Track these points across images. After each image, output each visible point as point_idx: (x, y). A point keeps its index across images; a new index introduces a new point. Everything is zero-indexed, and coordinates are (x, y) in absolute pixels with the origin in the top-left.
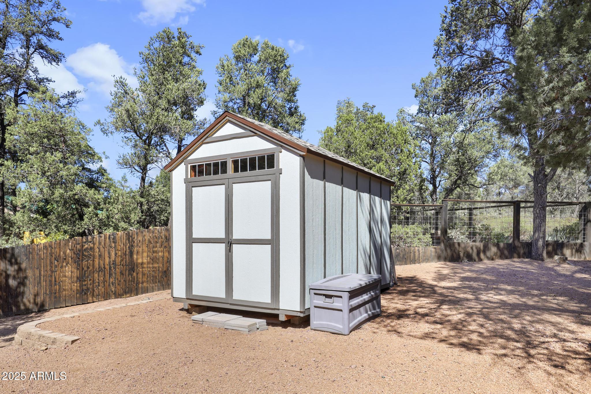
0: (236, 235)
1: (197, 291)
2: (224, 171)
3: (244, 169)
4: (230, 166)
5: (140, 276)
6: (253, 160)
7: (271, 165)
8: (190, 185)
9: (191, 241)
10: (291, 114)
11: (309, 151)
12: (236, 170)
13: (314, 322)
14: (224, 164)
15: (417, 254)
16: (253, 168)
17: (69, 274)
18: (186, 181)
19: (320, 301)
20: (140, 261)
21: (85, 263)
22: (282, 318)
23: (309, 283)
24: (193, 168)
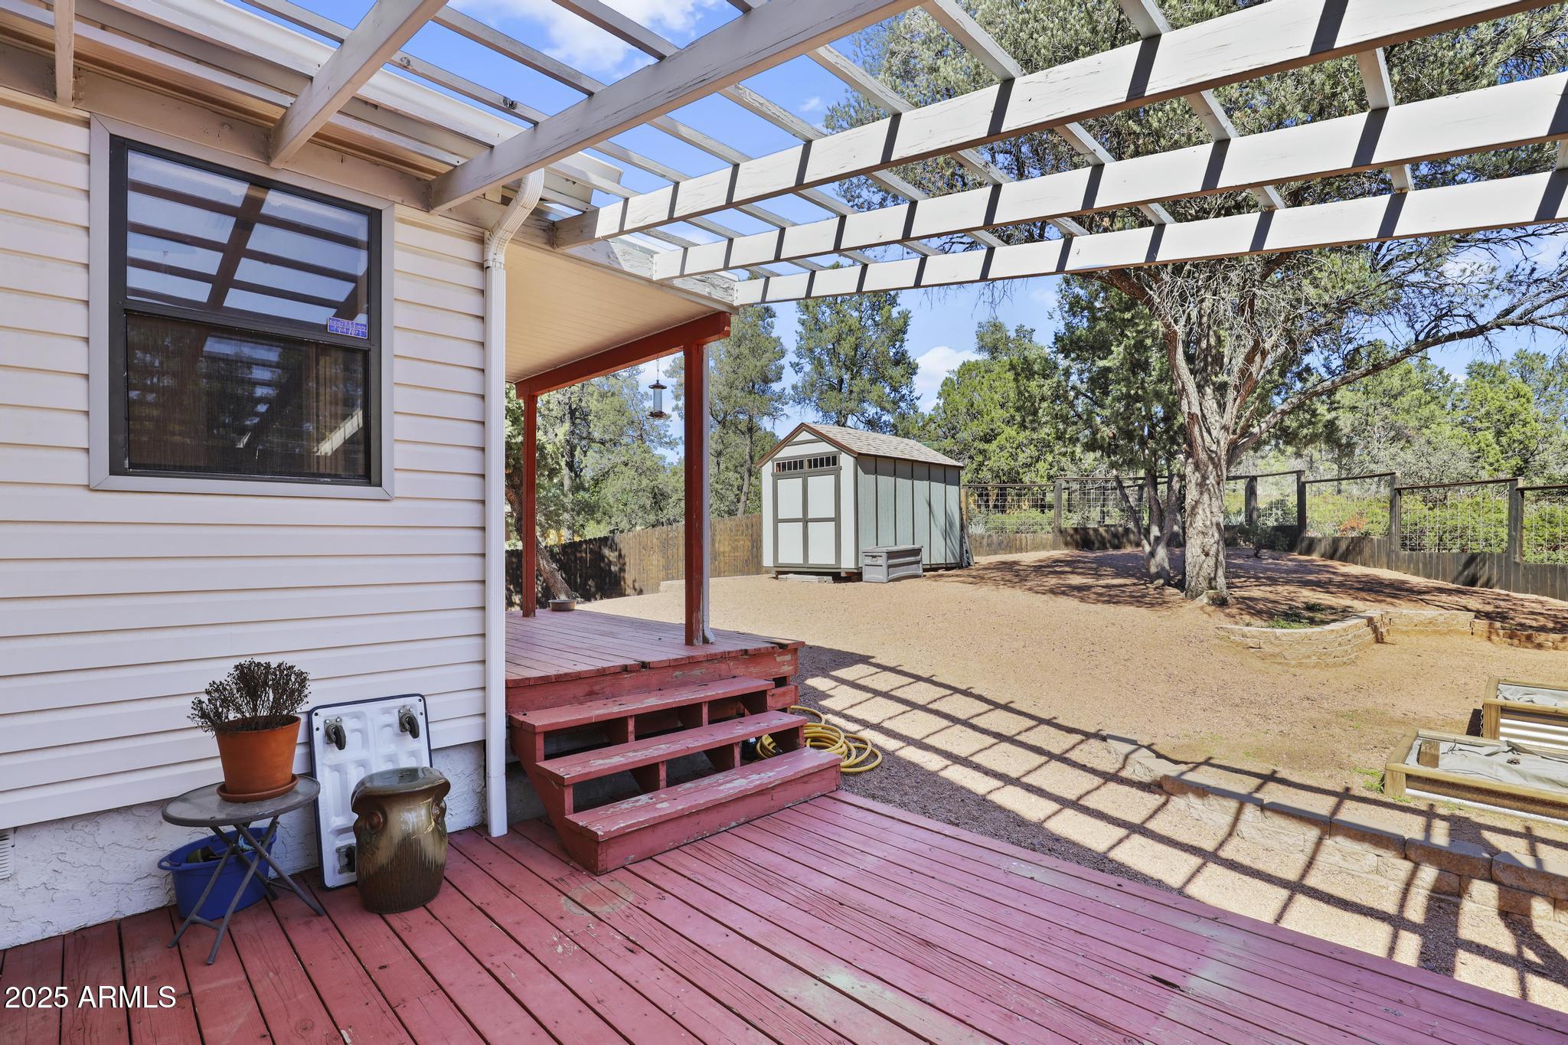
0: (810, 516)
1: (782, 560)
2: (802, 467)
3: (816, 466)
4: (806, 464)
5: (722, 565)
6: (822, 460)
7: (834, 463)
8: (776, 478)
9: (777, 521)
10: (897, 363)
11: (860, 454)
12: (810, 467)
13: (865, 577)
14: (801, 462)
15: (1024, 541)
16: (822, 465)
17: (655, 562)
18: (773, 475)
19: (869, 561)
20: (721, 549)
21: (670, 552)
22: (843, 575)
23: (862, 548)
24: (778, 465)
